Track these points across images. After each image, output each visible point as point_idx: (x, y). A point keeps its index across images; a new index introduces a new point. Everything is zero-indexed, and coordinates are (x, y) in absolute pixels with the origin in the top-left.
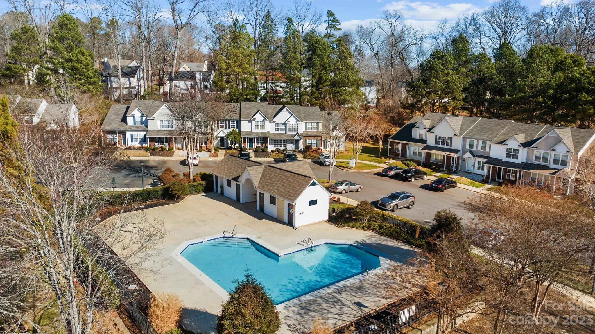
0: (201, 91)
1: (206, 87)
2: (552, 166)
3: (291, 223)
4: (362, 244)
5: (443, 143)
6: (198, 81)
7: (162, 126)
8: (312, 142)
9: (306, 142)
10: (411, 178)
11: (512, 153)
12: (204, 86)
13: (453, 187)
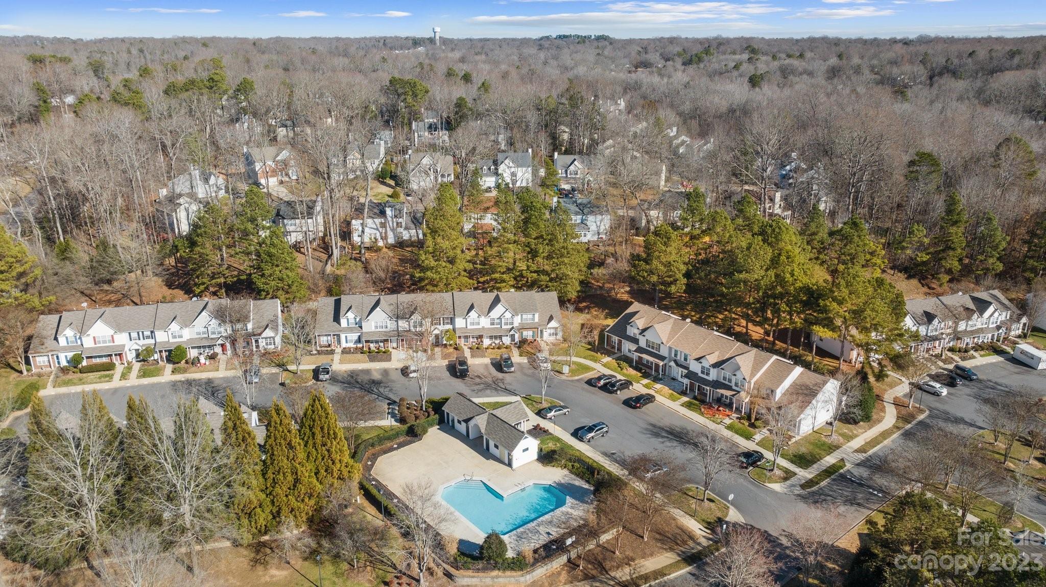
0: (393, 230)
1: (399, 225)
2: (734, 388)
3: (510, 465)
4: (558, 484)
5: (653, 348)
6: (390, 219)
7: (376, 327)
8: (528, 334)
9: (522, 333)
10: (616, 391)
11: (705, 371)
12: (397, 223)
13: (652, 402)
